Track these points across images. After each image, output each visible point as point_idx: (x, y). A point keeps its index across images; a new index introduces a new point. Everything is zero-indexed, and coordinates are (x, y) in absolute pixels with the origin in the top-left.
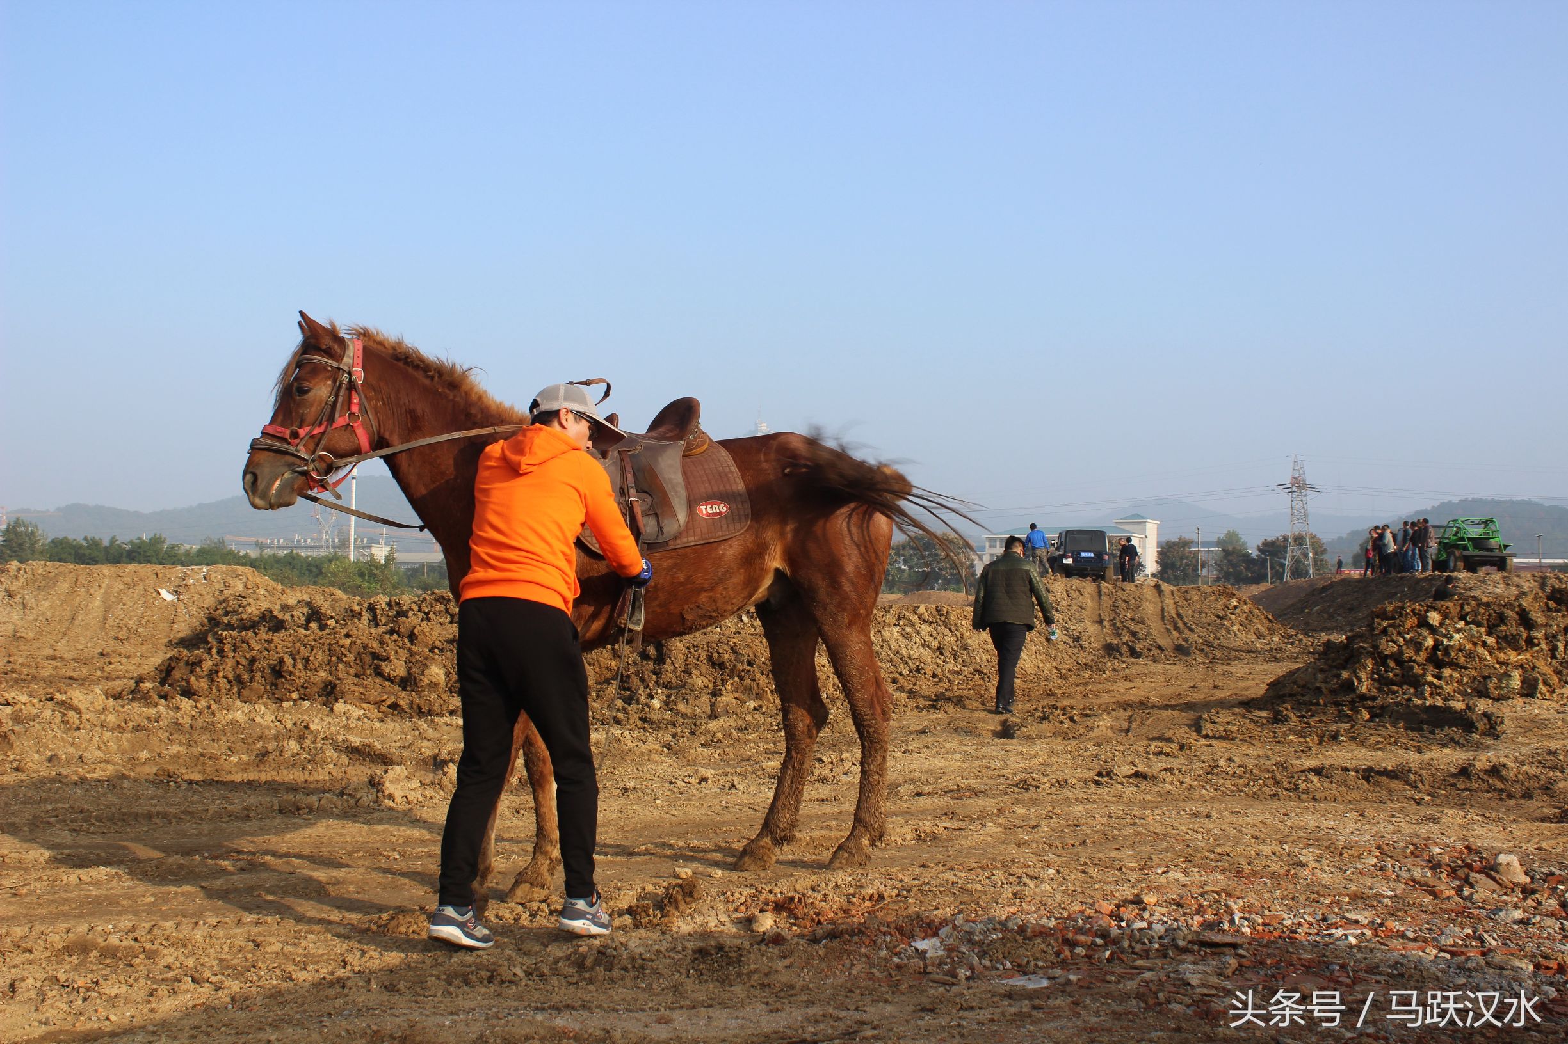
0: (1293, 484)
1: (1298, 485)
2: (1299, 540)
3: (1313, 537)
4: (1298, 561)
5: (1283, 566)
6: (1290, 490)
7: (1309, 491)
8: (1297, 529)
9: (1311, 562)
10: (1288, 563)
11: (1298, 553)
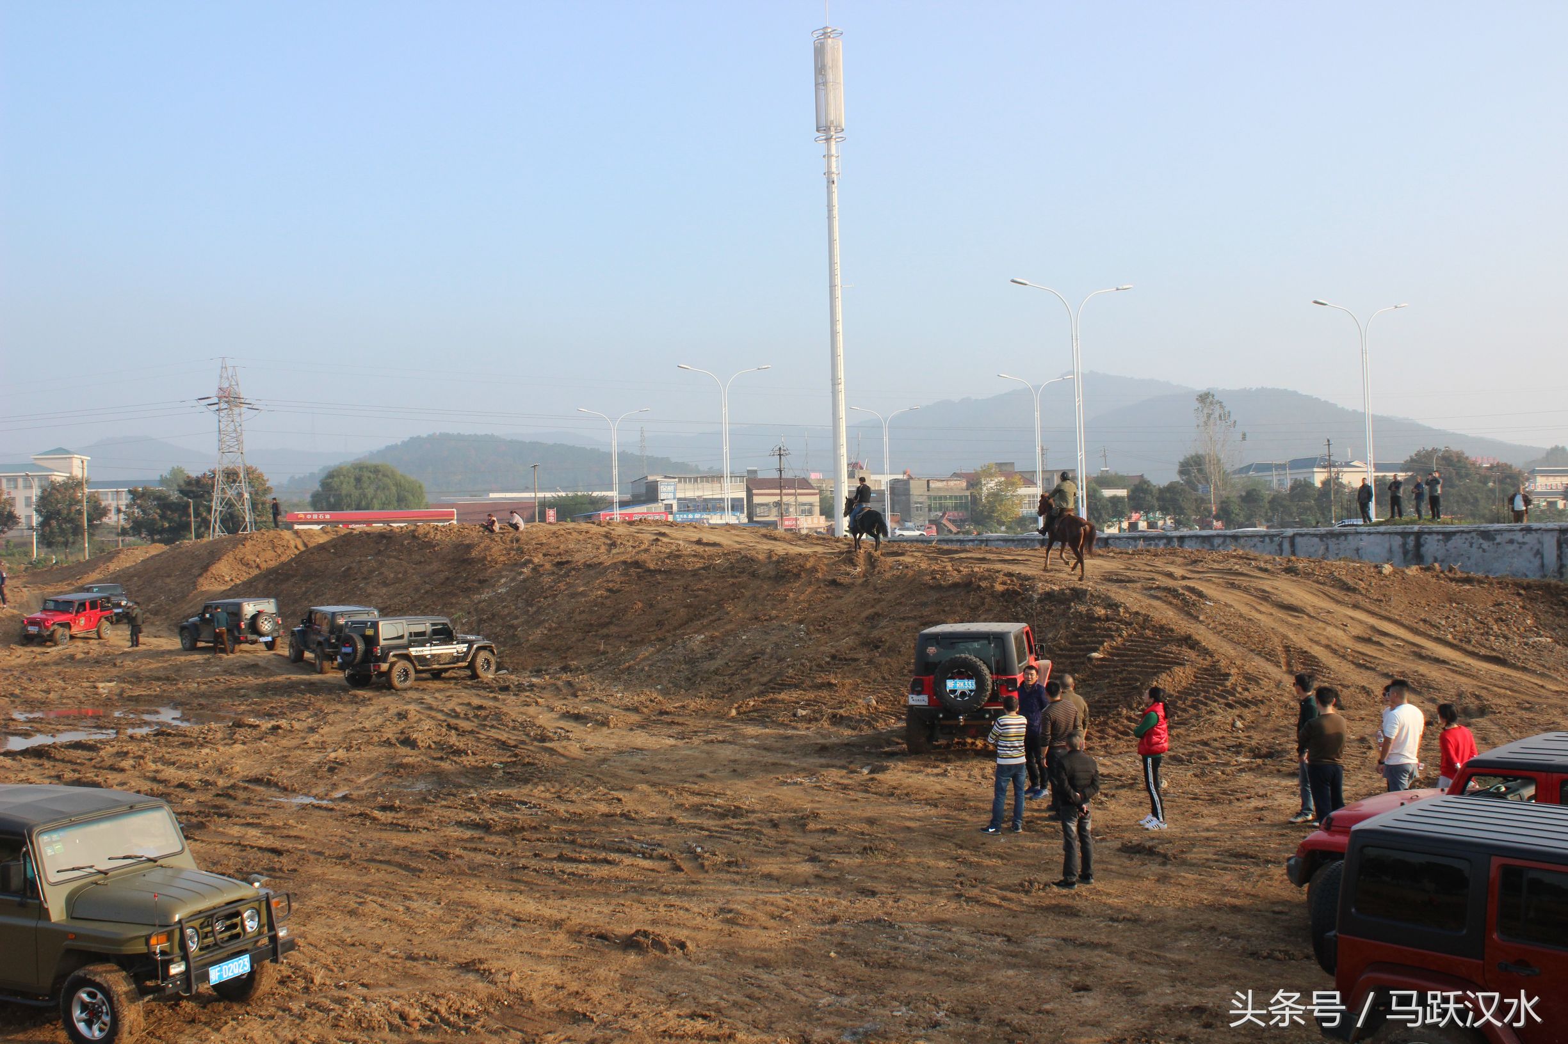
0: (220, 398)
1: (229, 399)
2: (231, 476)
3: (249, 471)
4: (230, 504)
5: (209, 509)
6: (216, 407)
7: (244, 408)
8: (229, 461)
9: (247, 506)
10: (216, 505)
11: (231, 494)
